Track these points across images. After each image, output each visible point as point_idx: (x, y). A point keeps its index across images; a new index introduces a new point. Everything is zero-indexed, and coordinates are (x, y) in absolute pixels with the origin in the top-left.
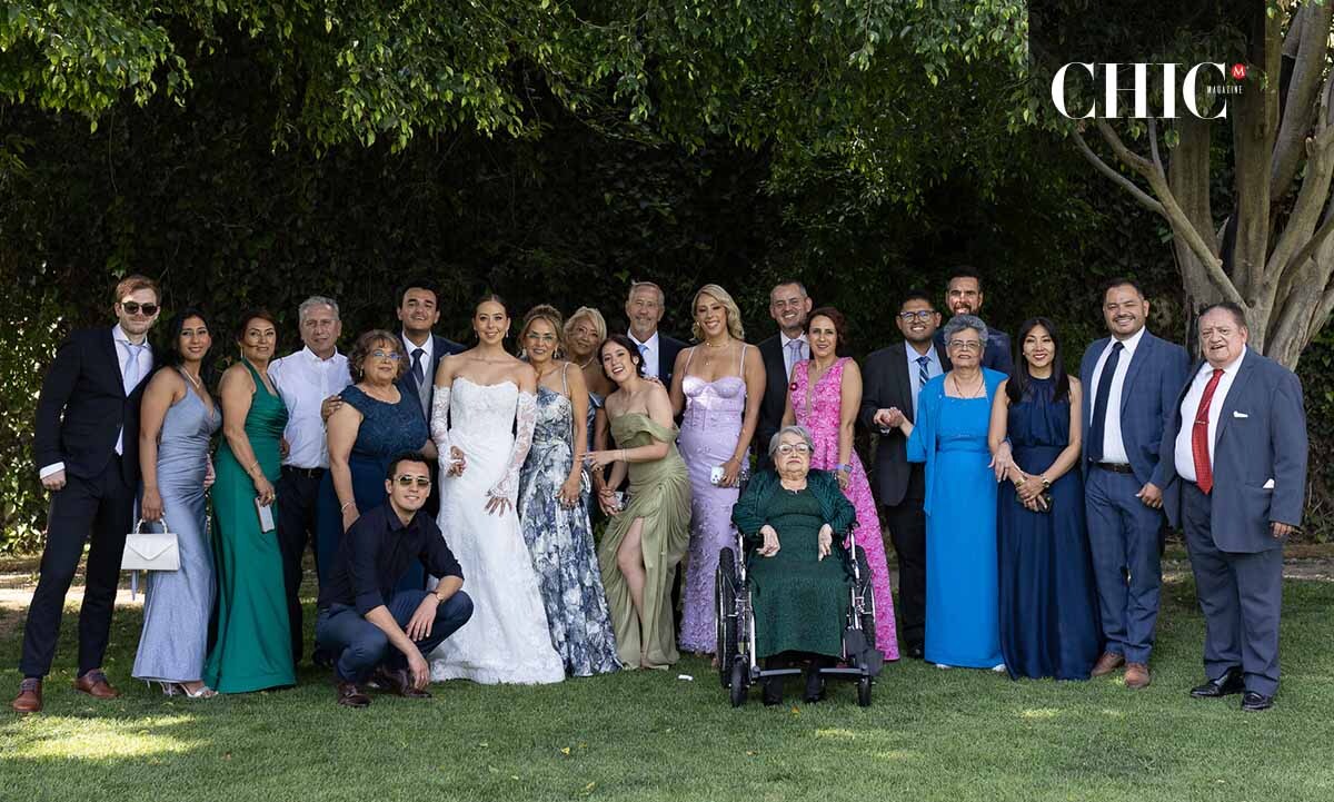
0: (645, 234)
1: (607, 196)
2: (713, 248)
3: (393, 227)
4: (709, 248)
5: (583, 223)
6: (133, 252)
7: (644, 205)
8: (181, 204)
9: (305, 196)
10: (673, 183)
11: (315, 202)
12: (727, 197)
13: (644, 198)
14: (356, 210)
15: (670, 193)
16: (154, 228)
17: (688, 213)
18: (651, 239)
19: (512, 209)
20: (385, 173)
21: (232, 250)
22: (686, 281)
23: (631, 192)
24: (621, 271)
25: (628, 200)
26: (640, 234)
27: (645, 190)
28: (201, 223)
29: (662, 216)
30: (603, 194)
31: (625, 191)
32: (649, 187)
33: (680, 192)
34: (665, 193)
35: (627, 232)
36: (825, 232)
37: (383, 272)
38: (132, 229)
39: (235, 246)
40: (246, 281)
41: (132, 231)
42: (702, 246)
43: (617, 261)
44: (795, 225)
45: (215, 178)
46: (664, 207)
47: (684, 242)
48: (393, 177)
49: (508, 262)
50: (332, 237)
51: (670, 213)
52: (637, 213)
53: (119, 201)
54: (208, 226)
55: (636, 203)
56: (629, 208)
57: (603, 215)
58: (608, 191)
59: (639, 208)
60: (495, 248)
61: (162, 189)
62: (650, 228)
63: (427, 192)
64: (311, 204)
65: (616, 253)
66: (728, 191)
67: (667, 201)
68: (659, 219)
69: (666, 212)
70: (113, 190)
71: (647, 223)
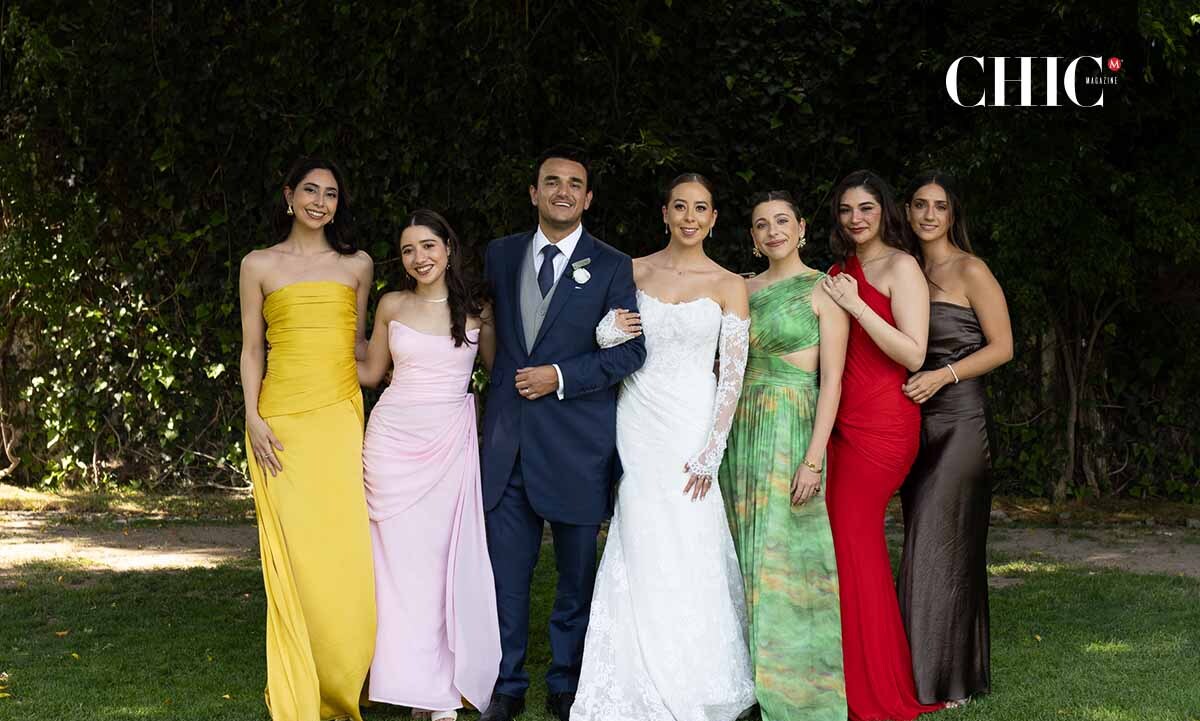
0: (775, 125)
1: (729, 80)
2: (856, 142)
3: (476, 117)
4: (851, 142)
5: (699, 112)
6: (181, 144)
7: (772, 90)
8: (234, 90)
9: (374, 81)
10: (809, 64)
11: (385, 88)
12: (873, 80)
13: (774, 82)
15: (804, 76)
16: (203, 119)
17: (827, 101)
18: (781, 131)
19: (616, 96)
20: (469, 55)
22: (823, 183)
23: (757, 75)
24: (744, 171)
25: (753, 85)
26: (768, 125)
27: (774, 73)
28: (256, 112)
29: (795, 103)
30: (723, 78)
31: (750, 74)
32: (780, 69)
33: (816, 75)
34: (798, 76)
35: (752, 124)
37: (465, 171)
38: (178, 118)
39: (295, 141)
41: (179, 121)
42: (843, 140)
43: (740, 158)
45: (272, 60)
46: (796, 93)
47: (822, 134)
48: (479, 58)
50: (406, 129)
51: (804, 100)
52: (765, 101)
53: (163, 84)
54: (264, 116)
55: (762, 87)
56: (755, 94)
57: (722, 102)
58: (730, 74)
59: (766, 93)
61: (210, 72)
62: (780, 118)
63: (515, 76)
64: (381, 90)
65: (739, 149)
66: (875, 74)
67: (801, 86)
68: (791, 106)
69: (798, 99)
70: (158, 74)
71: (777, 113)
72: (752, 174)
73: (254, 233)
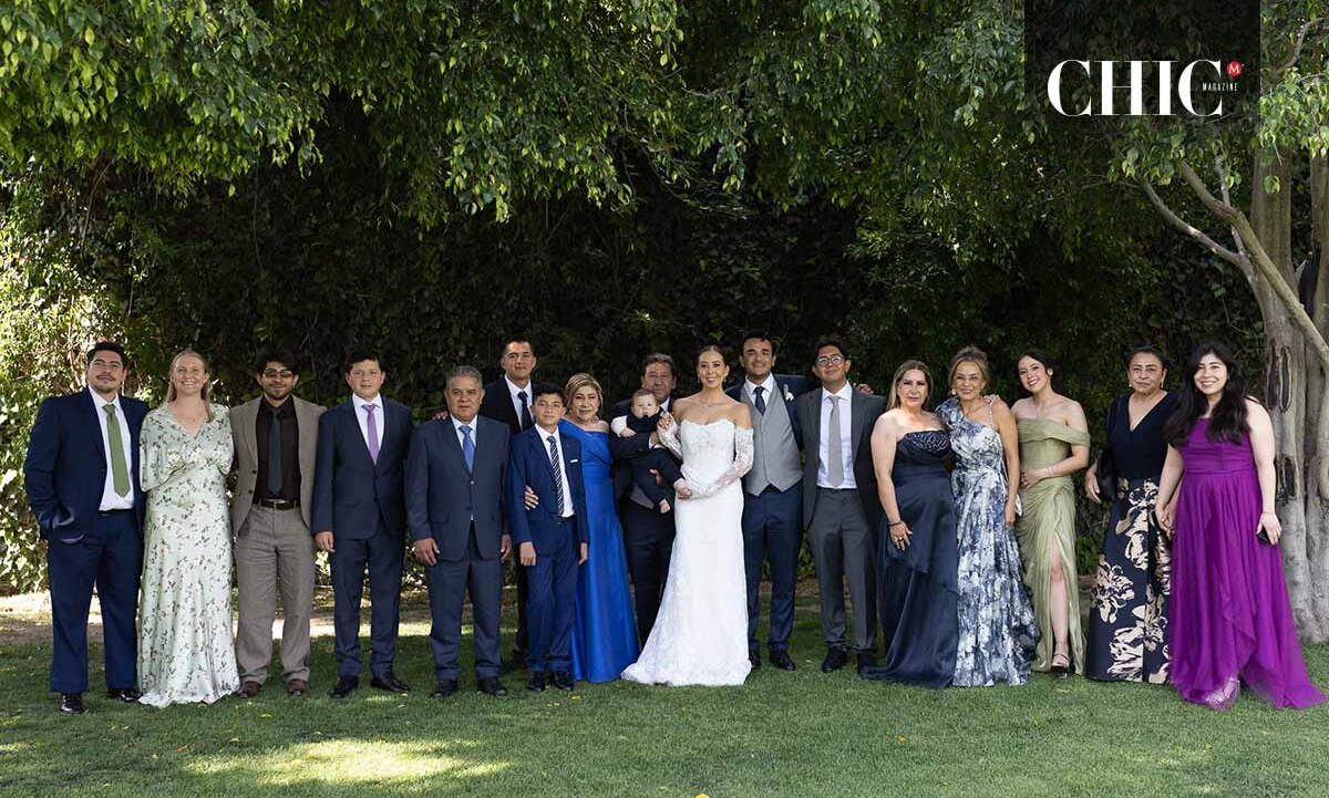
0: (738, 296)
1: (702, 263)
2: (800, 308)
3: (509, 294)
4: (796, 308)
5: (681, 287)
6: (277, 321)
7: (736, 270)
8: (319, 278)
9: (429, 268)
10: (762, 249)
11: (438, 273)
12: (811, 261)
13: (736, 264)
14: (475, 279)
15: (760, 259)
16: (295, 300)
17: (777, 278)
18: (743, 300)
19: (616, 277)
20: (500, 246)
21: (365, 319)
23: (724, 259)
24: (716, 332)
25: (721, 266)
26: (733, 296)
27: (736, 257)
28: (337, 294)
29: (753, 280)
30: (698, 261)
31: (719, 258)
32: (741, 254)
33: (769, 258)
34: (754, 259)
35: (721, 296)
36: (908, 291)
37: (501, 336)
38: (276, 300)
39: (368, 315)
40: (379, 346)
41: (276, 302)
42: (790, 307)
43: (712, 321)
44: (881, 284)
45: (348, 253)
46: (753, 272)
47: (774, 302)
48: (508, 249)
49: (613, 324)
50: (455, 305)
51: (760, 277)
52: (730, 278)
53: (264, 274)
54: (344, 297)
55: (729, 269)
56: (723, 273)
57: (698, 280)
58: (703, 258)
59: (731, 272)
60: (601, 312)
61: (301, 263)
62: (742, 291)
63: (539, 262)
64: (434, 275)
65: (711, 314)
66: (812, 257)
67: (757, 266)
68: (749, 283)
69: (756, 276)
70: (259, 266)
71: (739, 287)
72: (721, 333)
73: (336, 387)
